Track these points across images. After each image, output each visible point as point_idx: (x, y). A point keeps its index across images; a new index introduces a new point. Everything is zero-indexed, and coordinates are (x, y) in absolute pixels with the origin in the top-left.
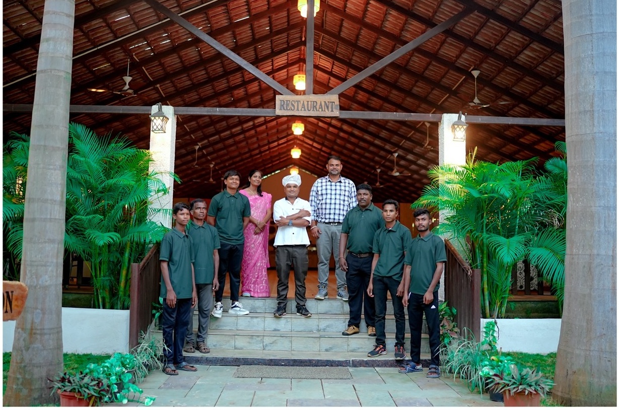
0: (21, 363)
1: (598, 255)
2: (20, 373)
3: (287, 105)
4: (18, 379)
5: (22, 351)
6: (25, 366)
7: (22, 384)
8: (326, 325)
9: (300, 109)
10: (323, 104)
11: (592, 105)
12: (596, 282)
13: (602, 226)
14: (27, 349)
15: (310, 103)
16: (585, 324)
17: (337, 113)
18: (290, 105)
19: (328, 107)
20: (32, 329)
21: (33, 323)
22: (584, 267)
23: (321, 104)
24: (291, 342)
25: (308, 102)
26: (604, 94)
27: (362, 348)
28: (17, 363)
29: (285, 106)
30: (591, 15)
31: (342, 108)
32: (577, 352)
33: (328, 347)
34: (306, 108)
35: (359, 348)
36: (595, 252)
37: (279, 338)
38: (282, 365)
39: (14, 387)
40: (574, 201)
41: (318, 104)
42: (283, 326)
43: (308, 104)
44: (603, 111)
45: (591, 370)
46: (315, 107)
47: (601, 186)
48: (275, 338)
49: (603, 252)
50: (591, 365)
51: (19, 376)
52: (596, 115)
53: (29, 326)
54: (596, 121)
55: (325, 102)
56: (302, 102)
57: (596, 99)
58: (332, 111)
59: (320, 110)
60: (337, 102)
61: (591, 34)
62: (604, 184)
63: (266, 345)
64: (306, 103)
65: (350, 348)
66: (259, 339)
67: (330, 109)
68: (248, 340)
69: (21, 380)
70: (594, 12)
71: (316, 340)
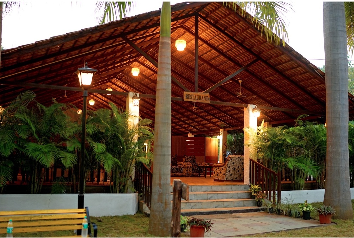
0: (162, 217)
1: (341, 167)
2: (162, 222)
3: (189, 97)
4: (162, 224)
5: (162, 212)
6: (164, 218)
7: (164, 226)
8: (210, 196)
9: (194, 99)
10: (203, 97)
11: (339, 115)
12: (341, 176)
13: (342, 157)
14: (165, 211)
15: (198, 96)
16: (337, 190)
17: (209, 102)
18: (190, 97)
19: (205, 99)
20: (166, 202)
21: (166, 200)
22: (337, 171)
23: (202, 97)
24: (202, 204)
25: (197, 96)
26: (343, 112)
27: (229, 205)
28: (160, 217)
29: (188, 97)
30: (339, 84)
31: (211, 99)
32: (335, 200)
33: (216, 206)
34: (196, 98)
35: (227, 206)
36: (341, 166)
37: (197, 203)
38: (205, 215)
39: (160, 227)
40: (332, 148)
41: (201, 97)
42: (193, 198)
43: (197, 97)
44: (343, 117)
45: (340, 205)
46: (200, 98)
47: (342, 143)
48: (196, 203)
49: (343, 166)
50: (340, 204)
51: (162, 223)
52: (341, 119)
53: (164, 201)
54: (341, 121)
55: (204, 96)
56: (195, 96)
57: (341, 113)
58: (207, 100)
59: (202, 100)
60: (209, 97)
61: (339, 91)
62: (343, 143)
63: (192, 207)
64: (196, 96)
65: (225, 206)
66: (189, 204)
67: (206, 100)
68: (185, 205)
69: (163, 224)
70: (340, 83)
71: (211, 203)
